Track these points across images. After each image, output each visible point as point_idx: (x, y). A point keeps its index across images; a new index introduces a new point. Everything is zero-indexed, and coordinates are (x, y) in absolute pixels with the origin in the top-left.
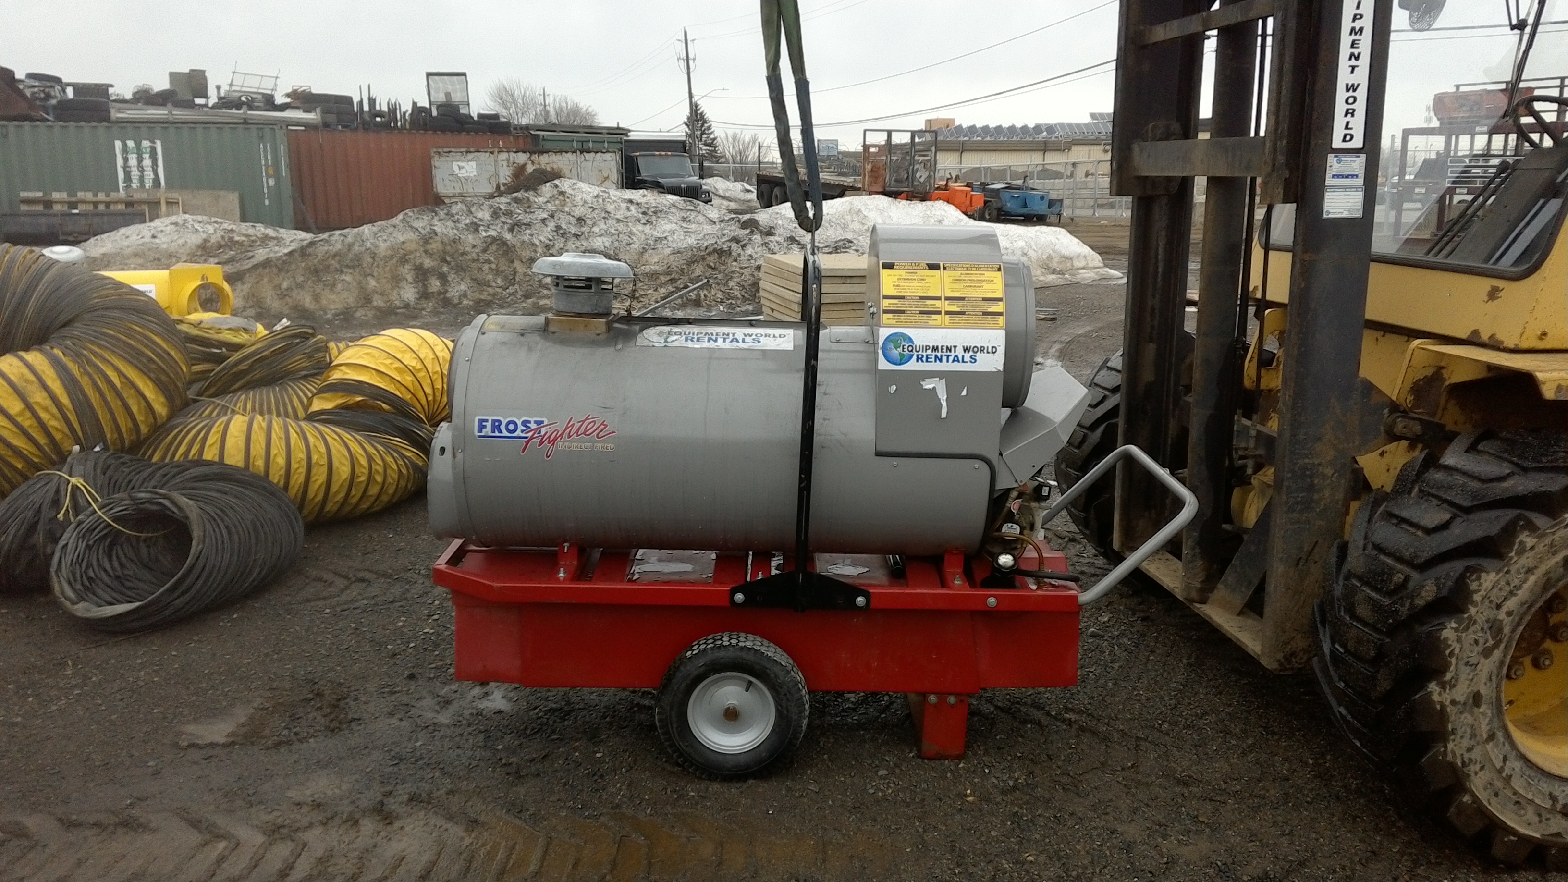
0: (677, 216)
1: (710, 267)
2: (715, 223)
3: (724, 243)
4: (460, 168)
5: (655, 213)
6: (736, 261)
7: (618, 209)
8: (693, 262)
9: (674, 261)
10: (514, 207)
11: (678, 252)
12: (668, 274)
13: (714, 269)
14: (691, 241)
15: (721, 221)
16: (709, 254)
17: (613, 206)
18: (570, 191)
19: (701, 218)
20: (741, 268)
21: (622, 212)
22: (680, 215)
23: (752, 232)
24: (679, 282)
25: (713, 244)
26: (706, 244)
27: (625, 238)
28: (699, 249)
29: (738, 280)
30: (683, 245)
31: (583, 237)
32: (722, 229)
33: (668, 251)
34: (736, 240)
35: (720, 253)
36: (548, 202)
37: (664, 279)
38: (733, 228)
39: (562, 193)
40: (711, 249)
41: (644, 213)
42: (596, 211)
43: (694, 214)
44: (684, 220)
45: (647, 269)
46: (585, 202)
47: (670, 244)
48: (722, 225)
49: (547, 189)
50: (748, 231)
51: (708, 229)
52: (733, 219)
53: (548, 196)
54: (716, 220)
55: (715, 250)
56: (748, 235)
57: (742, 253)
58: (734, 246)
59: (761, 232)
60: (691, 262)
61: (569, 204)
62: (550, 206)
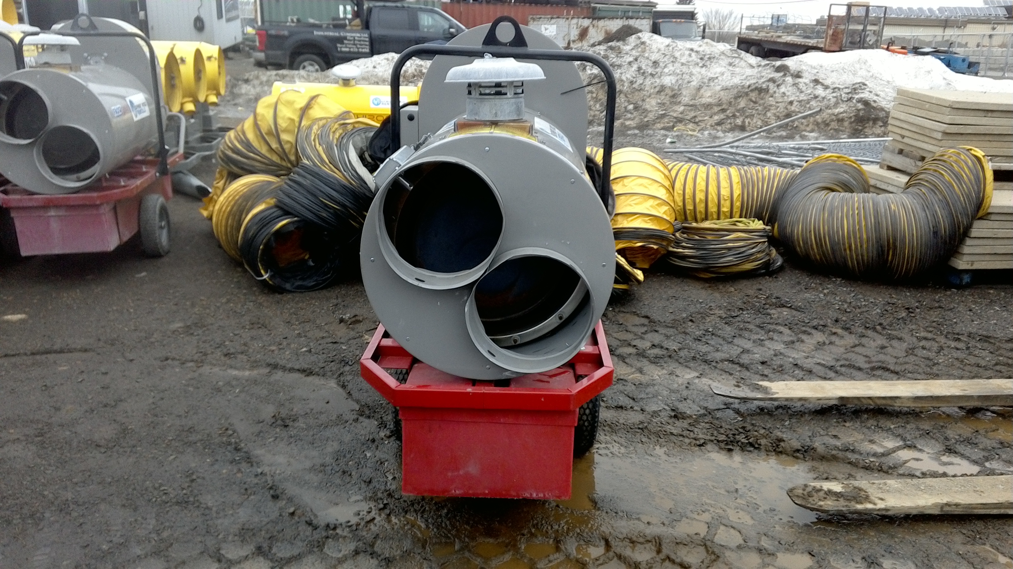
0: (724, 62)
1: (751, 100)
2: (753, 67)
3: (763, 83)
4: (546, 29)
5: (709, 58)
6: (772, 97)
7: (682, 55)
8: (740, 97)
9: (724, 95)
10: (609, 53)
11: (726, 89)
12: (720, 105)
13: (755, 102)
14: (736, 80)
15: (759, 66)
16: (752, 91)
17: (679, 53)
18: (648, 42)
19: (743, 63)
20: (777, 102)
21: (685, 57)
22: (726, 61)
23: (785, 75)
24: (728, 112)
25: (755, 84)
26: (748, 84)
27: (686, 77)
28: (743, 87)
29: (775, 111)
30: (729, 84)
31: (656, 76)
32: (760, 72)
33: (718, 88)
34: (772, 80)
35: (760, 90)
36: (632, 49)
37: (716, 109)
38: (769, 71)
39: (643, 43)
40: (753, 87)
41: (701, 59)
42: (667, 57)
43: (737, 60)
44: (730, 64)
45: (704, 101)
46: (659, 50)
47: (720, 83)
48: (760, 69)
49: (632, 40)
50: (782, 74)
51: (749, 72)
52: (768, 64)
53: (633, 45)
54: (755, 65)
55: (756, 88)
56: (782, 77)
57: (777, 91)
58: (771, 85)
59: (792, 75)
60: (737, 97)
61: (648, 51)
62: (634, 53)
